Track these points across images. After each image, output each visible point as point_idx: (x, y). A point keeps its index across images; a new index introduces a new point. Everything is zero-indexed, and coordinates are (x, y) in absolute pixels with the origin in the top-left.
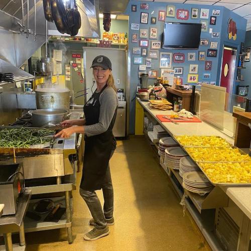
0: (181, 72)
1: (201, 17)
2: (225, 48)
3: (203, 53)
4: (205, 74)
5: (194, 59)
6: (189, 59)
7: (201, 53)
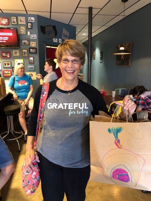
0: (9, 65)
1: (19, 23)
2: (47, 47)
3: (26, 51)
4: (30, 67)
5: (18, 54)
6: (14, 55)
7: (23, 51)
